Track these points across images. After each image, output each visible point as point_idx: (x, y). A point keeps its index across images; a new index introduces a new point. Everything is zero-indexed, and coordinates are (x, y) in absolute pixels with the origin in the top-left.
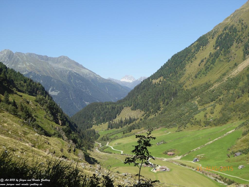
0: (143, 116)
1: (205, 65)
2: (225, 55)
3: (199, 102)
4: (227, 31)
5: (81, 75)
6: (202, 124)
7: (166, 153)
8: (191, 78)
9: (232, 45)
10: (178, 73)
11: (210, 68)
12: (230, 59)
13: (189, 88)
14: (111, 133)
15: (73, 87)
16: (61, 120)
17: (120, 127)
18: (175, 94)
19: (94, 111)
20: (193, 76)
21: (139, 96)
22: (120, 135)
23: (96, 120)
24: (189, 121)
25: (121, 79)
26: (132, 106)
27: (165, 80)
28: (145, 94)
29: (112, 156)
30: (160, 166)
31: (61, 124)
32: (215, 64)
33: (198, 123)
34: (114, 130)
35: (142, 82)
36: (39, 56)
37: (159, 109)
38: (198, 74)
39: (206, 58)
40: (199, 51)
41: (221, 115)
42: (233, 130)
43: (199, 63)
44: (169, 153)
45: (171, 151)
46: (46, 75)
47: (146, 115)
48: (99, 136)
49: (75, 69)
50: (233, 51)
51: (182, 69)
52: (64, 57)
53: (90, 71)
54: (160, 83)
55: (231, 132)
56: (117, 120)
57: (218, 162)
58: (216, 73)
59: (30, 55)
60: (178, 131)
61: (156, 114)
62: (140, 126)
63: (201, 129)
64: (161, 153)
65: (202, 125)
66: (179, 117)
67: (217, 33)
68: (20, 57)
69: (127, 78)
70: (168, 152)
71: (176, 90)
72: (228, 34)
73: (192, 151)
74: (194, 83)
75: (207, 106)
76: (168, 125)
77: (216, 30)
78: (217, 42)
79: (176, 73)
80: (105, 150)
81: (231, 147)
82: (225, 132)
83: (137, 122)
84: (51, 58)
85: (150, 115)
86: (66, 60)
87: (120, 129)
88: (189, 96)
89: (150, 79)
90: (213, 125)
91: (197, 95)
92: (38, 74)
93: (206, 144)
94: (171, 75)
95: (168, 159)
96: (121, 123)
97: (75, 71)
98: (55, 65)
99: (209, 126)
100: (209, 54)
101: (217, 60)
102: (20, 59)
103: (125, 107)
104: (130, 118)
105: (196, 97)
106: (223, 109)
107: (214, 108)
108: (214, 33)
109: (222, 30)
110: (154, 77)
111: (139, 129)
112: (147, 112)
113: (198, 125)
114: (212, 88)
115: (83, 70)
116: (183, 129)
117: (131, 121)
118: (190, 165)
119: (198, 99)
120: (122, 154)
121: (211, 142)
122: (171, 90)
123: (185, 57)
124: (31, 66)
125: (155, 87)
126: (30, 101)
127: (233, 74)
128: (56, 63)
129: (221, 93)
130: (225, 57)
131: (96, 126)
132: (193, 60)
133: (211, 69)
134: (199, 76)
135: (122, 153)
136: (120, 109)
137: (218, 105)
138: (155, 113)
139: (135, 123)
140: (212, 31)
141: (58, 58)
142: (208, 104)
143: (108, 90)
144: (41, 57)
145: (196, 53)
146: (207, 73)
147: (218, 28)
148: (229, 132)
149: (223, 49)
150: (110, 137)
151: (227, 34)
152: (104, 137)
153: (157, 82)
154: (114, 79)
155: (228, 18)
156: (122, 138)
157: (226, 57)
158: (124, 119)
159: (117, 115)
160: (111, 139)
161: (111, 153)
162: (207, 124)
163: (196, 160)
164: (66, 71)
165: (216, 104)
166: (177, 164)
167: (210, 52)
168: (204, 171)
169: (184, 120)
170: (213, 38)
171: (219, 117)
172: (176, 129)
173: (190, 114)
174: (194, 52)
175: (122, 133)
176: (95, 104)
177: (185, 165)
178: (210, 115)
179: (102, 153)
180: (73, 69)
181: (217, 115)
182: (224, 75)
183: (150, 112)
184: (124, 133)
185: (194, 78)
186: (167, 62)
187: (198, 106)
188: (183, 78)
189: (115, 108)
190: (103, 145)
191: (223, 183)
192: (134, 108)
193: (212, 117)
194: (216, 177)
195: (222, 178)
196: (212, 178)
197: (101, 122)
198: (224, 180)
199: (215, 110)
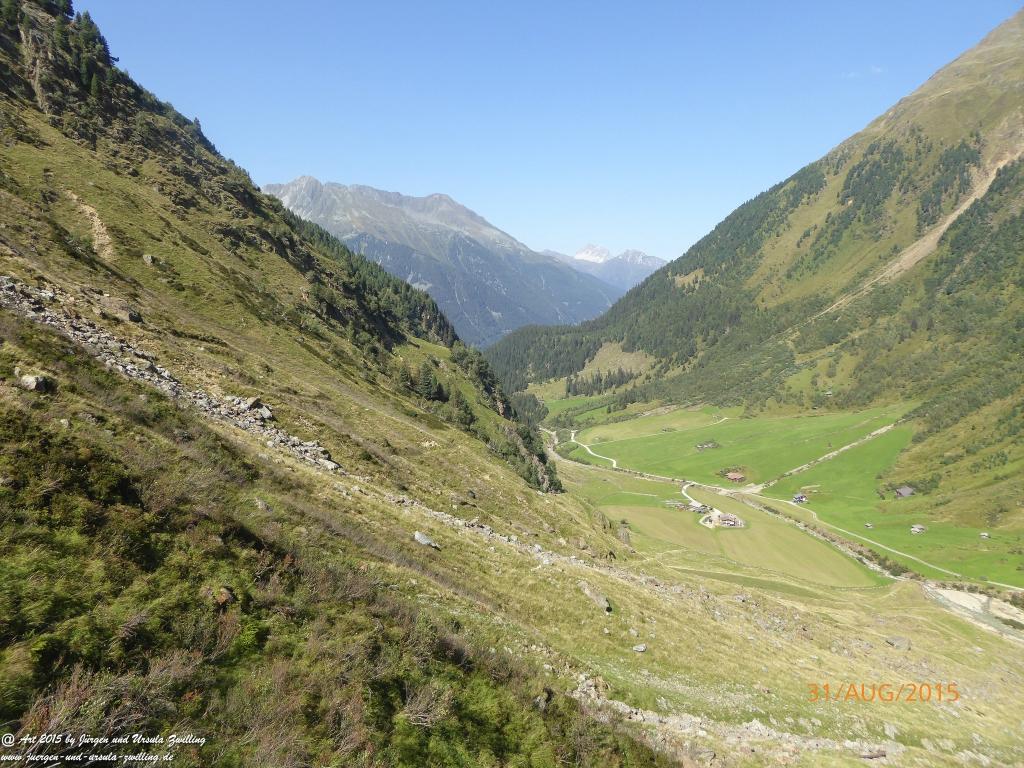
0: (653, 367)
1: (813, 245)
2: (867, 222)
3: (797, 343)
4: (877, 157)
5: (482, 242)
6: (807, 402)
7: (723, 474)
8: (775, 278)
9: (887, 195)
10: (741, 264)
11: (825, 255)
12: (880, 233)
13: (772, 304)
14: (576, 409)
15: (464, 274)
16: (503, 402)
17: (595, 393)
18: (734, 319)
19: (529, 348)
20: (783, 271)
21: (643, 317)
22: (600, 415)
23: (534, 371)
24: (773, 392)
26: (625, 341)
27: (707, 279)
28: (657, 314)
29: (592, 472)
30: (716, 513)
31: (501, 412)
32: (840, 243)
33: (798, 399)
34: (582, 399)
35: (647, 279)
36: (381, 193)
37: (692, 353)
38: (795, 269)
39: (816, 228)
40: (797, 207)
41: (854, 383)
42: (889, 427)
43: (799, 239)
44: (730, 475)
45: (735, 471)
46: (399, 242)
47: (659, 366)
48: (547, 412)
49: (468, 228)
50: (891, 212)
51: (753, 253)
52: (441, 196)
53: (503, 232)
54: (697, 288)
55: (883, 430)
56: (587, 373)
57: (858, 509)
58: (843, 269)
59: (361, 189)
60: (748, 418)
61: (686, 365)
62: (647, 394)
63: (804, 415)
64: (712, 473)
65: (806, 405)
66: (747, 380)
67: (848, 161)
68: (338, 196)
69: (590, 252)
70: (729, 471)
71: (738, 309)
72: (879, 167)
73: (787, 474)
74: (784, 290)
75: (819, 355)
76: (720, 399)
77: (846, 151)
78: (846, 186)
79: (737, 263)
80: (571, 454)
81: (885, 471)
82: (869, 429)
83: (639, 382)
84: (409, 198)
85: (671, 367)
86: (445, 204)
87: (596, 397)
88: (771, 325)
89: (669, 274)
90: (834, 406)
91: (791, 324)
92: (380, 240)
93: (820, 459)
94: (724, 266)
95: (731, 491)
96: (598, 385)
97: (467, 234)
98: (418, 217)
99: (823, 410)
100: (823, 217)
101: (846, 233)
102: (338, 201)
103: (606, 341)
104: (620, 370)
105: (790, 330)
106: (859, 368)
108: (840, 160)
109: (864, 152)
110: (680, 266)
111: (646, 402)
112: (664, 360)
113: (794, 405)
114: (831, 309)
115: (486, 231)
116: (757, 411)
117: (622, 378)
118: (788, 511)
119: (794, 337)
120: (616, 470)
121: (835, 453)
122: (724, 306)
123: (762, 221)
124: (363, 219)
125: (683, 295)
126: (442, 361)
127: (887, 273)
128: (419, 211)
129: (855, 323)
130: (866, 228)
131: (538, 386)
132: (781, 231)
133: (829, 256)
134: (796, 275)
135: (614, 466)
136: (595, 345)
137: (846, 356)
138: (682, 364)
139: (635, 386)
140: (835, 153)
141: (425, 200)
142: (822, 351)
143: (546, 282)
144: (386, 196)
145: (792, 212)
146: (817, 266)
147: (851, 148)
148: (879, 431)
149: (864, 205)
150: (576, 418)
151: (877, 165)
152: (560, 416)
153: (689, 284)
154: (557, 254)
155: (878, 121)
156: (606, 423)
157: (871, 227)
158: (604, 374)
159: (587, 361)
160: (579, 424)
161: (588, 464)
162: (819, 402)
163: (800, 500)
164: (447, 232)
165: (842, 353)
166: (756, 507)
167: (827, 211)
168: (825, 531)
169: (761, 390)
170: (836, 173)
171: (850, 387)
172: (741, 410)
173: (775, 373)
174: (786, 209)
175: (605, 409)
176: (532, 331)
177: (776, 512)
178: (826, 379)
179: (566, 461)
180: (461, 227)
181: (842, 380)
182: (864, 275)
183: (671, 360)
184: (609, 411)
185: (784, 279)
186: (712, 232)
187: (795, 354)
188: (755, 276)
189: (582, 343)
190: (563, 438)
191: (878, 568)
192: (630, 348)
193: (831, 384)
194: (860, 553)
195: (874, 556)
196: (851, 553)
197: (548, 377)
198: (882, 563)
199: (838, 369)
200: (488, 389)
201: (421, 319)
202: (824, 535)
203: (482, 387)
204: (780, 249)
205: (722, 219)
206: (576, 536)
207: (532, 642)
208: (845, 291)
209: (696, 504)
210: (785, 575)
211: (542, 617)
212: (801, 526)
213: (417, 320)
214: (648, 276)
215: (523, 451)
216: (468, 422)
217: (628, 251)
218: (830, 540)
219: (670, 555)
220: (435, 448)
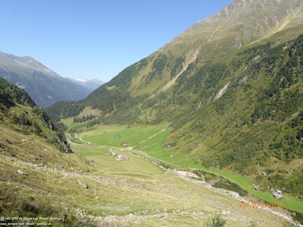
0: (101, 114)
1: (145, 80)
2: (159, 75)
3: (141, 107)
4: (161, 58)
5: (44, 73)
6: (144, 123)
7: (122, 145)
8: (136, 89)
9: (163, 68)
10: (126, 84)
12: (162, 78)
13: (135, 96)
14: (77, 127)
15: (38, 84)
16: (52, 125)
17: (83, 122)
18: (124, 100)
19: (61, 108)
20: (137, 87)
21: (98, 99)
22: (84, 128)
23: (63, 115)
24: (135, 121)
25: (77, 79)
26: (92, 106)
27: (117, 88)
28: (102, 98)
29: (82, 146)
30: (120, 156)
31: (51, 128)
32: (152, 80)
33: (142, 122)
34: (79, 124)
35: (99, 88)
37: (113, 109)
38: (141, 86)
39: (146, 75)
40: (141, 69)
41: (156, 118)
42: (165, 129)
43: (141, 78)
44: (124, 145)
45: (125, 143)
47: (103, 113)
48: (67, 128)
49: (39, 68)
50: (164, 73)
51: (130, 81)
52: (29, 57)
53: (52, 71)
54: (114, 91)
55: (163, 130)
56: (80, 116)
57: (157, 152)
58: (153, 87)
60: (129, 128)
62: (99, 122)
63: (143, 127)
64: (119, 144)
66: (128, 117)
67: (154, 58)
69: (81, 79)
70: (123, 143)
71: (125, 97)
73: (139, 143)
74: (138, 92)
75: (147, 110)
76: (121, 123)
77: (153, 55)
78: (153, 65)
80: (75, 141)
81: (164, 141)
82: (160, 130)
83: (97, 118)
85: (106, 114)
86: (30, 60)
87: (83, 123)
88: (134, 103)
89: (106, 86)
90: (151, 124)
92: (5, 70)
93: (148, 139)
94: (121, 85)
95: (124, 149)
96: (84, 119)
97: (39, 70)
98: (20, 63)
99: (148, 125)
100: (148, 73)
101: (153, 78)
103: (86, 106)
104: (91, 115)
105: (140, 103)
106: (157, 114)
107: (152, 112)
108: (152, 58)
109: (158, 56)
110: (109, 84)
111: (99, 124)
112: (104, 112)
113: (141, 124)
114: (150, 98)
115: (46, 70)
116: (131, 126)
117: (92, 117)
118: (140, 154)
119: (141, 105)
120: (90, 145)
121: (151, 137)
122: (122, 96)
123: (132, 73)
125: (110, 93)
126: (29, 112)
127: (164, 89)
128: (21, 61)
129: (156, 102)
131: (64, 120)
132: (137, 76)
133: (149, 83)
134: (141, 88)
135: (89, 144)
136: (83, 107)
137: (154, 110)
138: (110, 113)
139: (95, 120)
140: (151, 56)
141: (23, 58)
143: (67, 87)
145: (139, 71)
146: (147, 86)
147: (155, 55)
148: (162, 131)
149: (158, 70)
150: (77, 130)
151: (161, 60)
152: (72, 129)
153: (111, 90)
155: (161, 48)
156: (87, 131)
158: (86, 116)
159: (80, 112)
160: (78, 132)
161: (81, 144)
162: (147, 123)
163: (143, 150)
164: (31, 69)
165: (153, 110)
166: (131, 153)
167: (149, 71)
168: (149, 158)
169: (132, 120)
170: (151, 61)
172: (126, 126)
173: (136, 115)
175: (86, 127)
176: (62, 103)
177: (137, 154)
178: (149, 117)
179: (74, 143)
180: (37, 68)
181: (153, 117)
182: (158, 89)
183: (106, 112)
184: (88, 127)
185: (138, 89)
186: (118, 75)
187: (141, 110)
188: (130, 88)
189: (78, 107)
190: (73, 136)
191: (163, 167)
192: (94, 108)
193: (150, 118)
194: (158, 164)
195: (161, 164)
196: (156, 164)
197: (68, 117)
198: (163, 166)
199: (152, 114)
200: (46, 121)
201: (21, 98)
202: (149, 160)
203: (44, 121)
204: (136, 81)
205: (121, 71)
206: (77, 166)
207: (61, 201)
208: (154, 93)
209: (114, 154)
210: (139, 172)
211: (65, 193)
212: (143, 158)
213: (20, 98)
214: (99, 86)
215: (59, 141)
216: (39, 132)
217: (93, 79)
218: (150, 161)
219: (107, 169)
220: (26, 141)
